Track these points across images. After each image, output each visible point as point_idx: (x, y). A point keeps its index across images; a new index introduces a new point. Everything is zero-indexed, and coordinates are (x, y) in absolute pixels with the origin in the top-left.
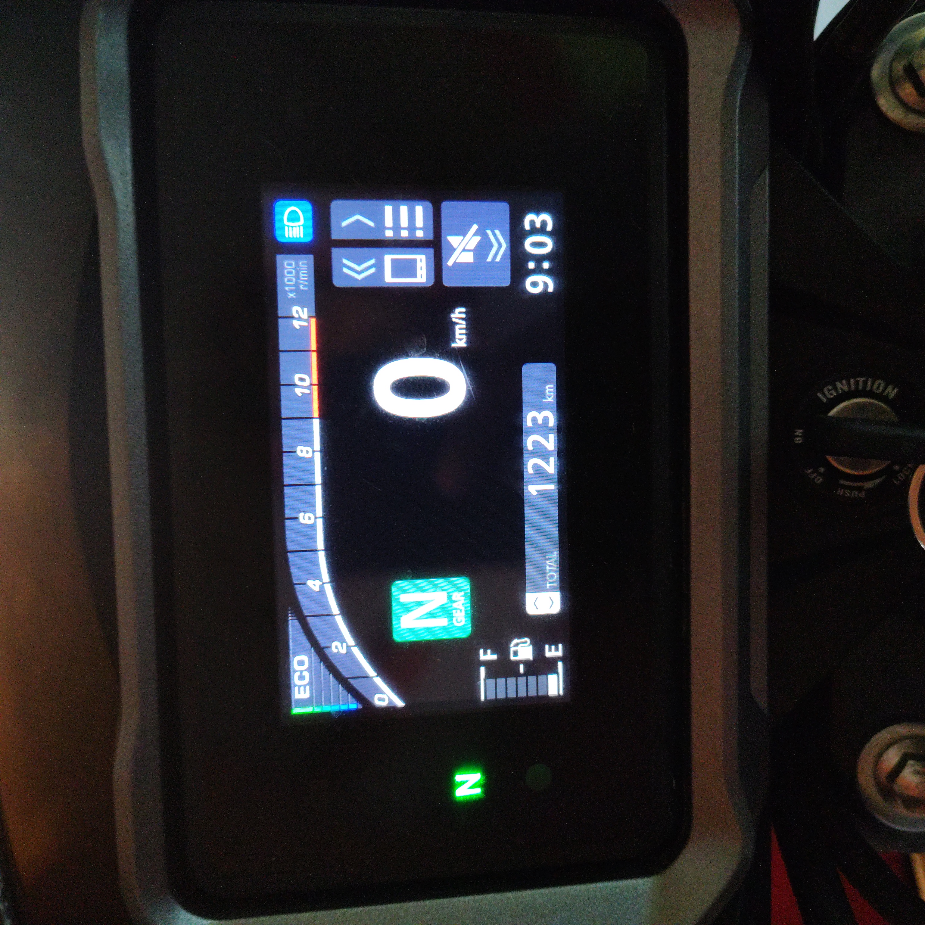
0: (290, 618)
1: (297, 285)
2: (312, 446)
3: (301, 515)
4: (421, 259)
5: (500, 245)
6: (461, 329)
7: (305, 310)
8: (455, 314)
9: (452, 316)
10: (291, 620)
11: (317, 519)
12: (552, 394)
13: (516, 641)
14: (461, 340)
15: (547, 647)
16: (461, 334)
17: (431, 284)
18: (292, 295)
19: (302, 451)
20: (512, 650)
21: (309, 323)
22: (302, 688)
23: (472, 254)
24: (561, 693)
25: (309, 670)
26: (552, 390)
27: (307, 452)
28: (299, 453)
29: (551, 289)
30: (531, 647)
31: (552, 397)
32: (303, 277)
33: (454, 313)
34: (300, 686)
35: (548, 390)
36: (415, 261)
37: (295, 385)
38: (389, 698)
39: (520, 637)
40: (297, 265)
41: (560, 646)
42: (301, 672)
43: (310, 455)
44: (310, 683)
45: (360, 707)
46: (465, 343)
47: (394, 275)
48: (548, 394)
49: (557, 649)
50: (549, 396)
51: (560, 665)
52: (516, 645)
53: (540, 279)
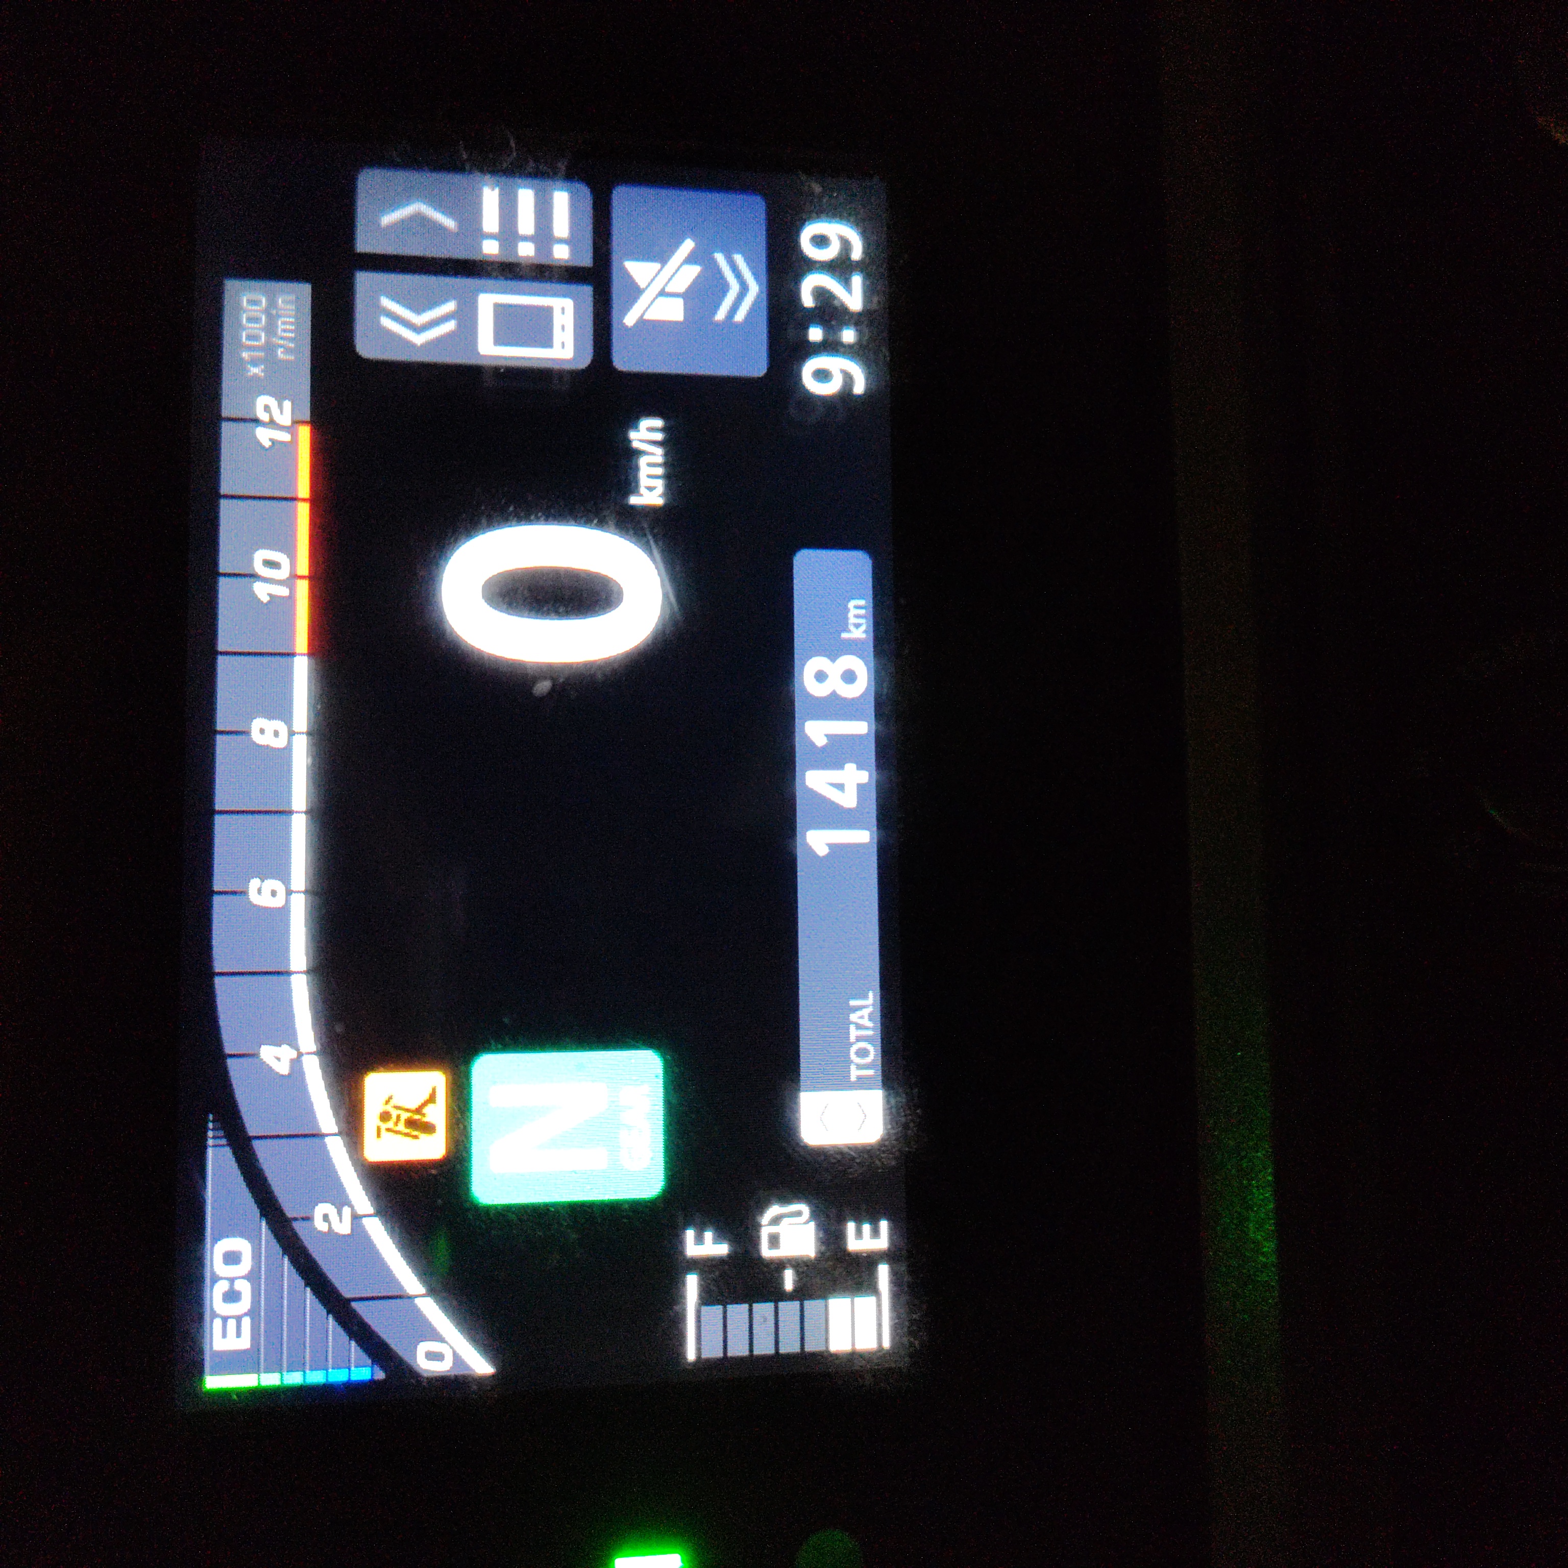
0: (210, 1142)
1: (269, 348)
2: (288, 720)
3: (254, 884)
4: (563, 309)
5: (744, 288)
6: (650, 465)
7: (287, 404)
8: (639, 431)
9: (633, 435)
10: (214, 1146)
11: (294, 896)
12: (863, 621)
13: (774, 1210)
14: (650, 489)
15: (851, 1226)
16: (649, 476)
17: (584, 362)
18: (255, 370)
19: (262, 731)
20: (765, 1233)
21: (295, 435)
22: (232, 1323)
23: (680, 302)
24: (887, 1344)
25: (252, 1277)
26: (863, 612)
27: (276, 734)
28: (256, 737)
29: (859, 388)
30: (812, 1225)
31: (863, 628)
32: (285, 331)
33: (636, 428)
34: (225, 1319)
35: (853, 612)
36: (548, 311)
37: (254, 576)
38: (455, 1353)
39: (785, 1200)
40: (272, 303)
41: (884, 1225)
42: (232, 1280)
43: (280, 743)
44: (253, 1313)
45: (381, 1375)
46: (660, 496)
47: (499, 340)
48: (852, 620)
49: (876, 1233)
50: (857, 626)
51: (883, 1272)
52: (776, 1221)
53: (835, 364)
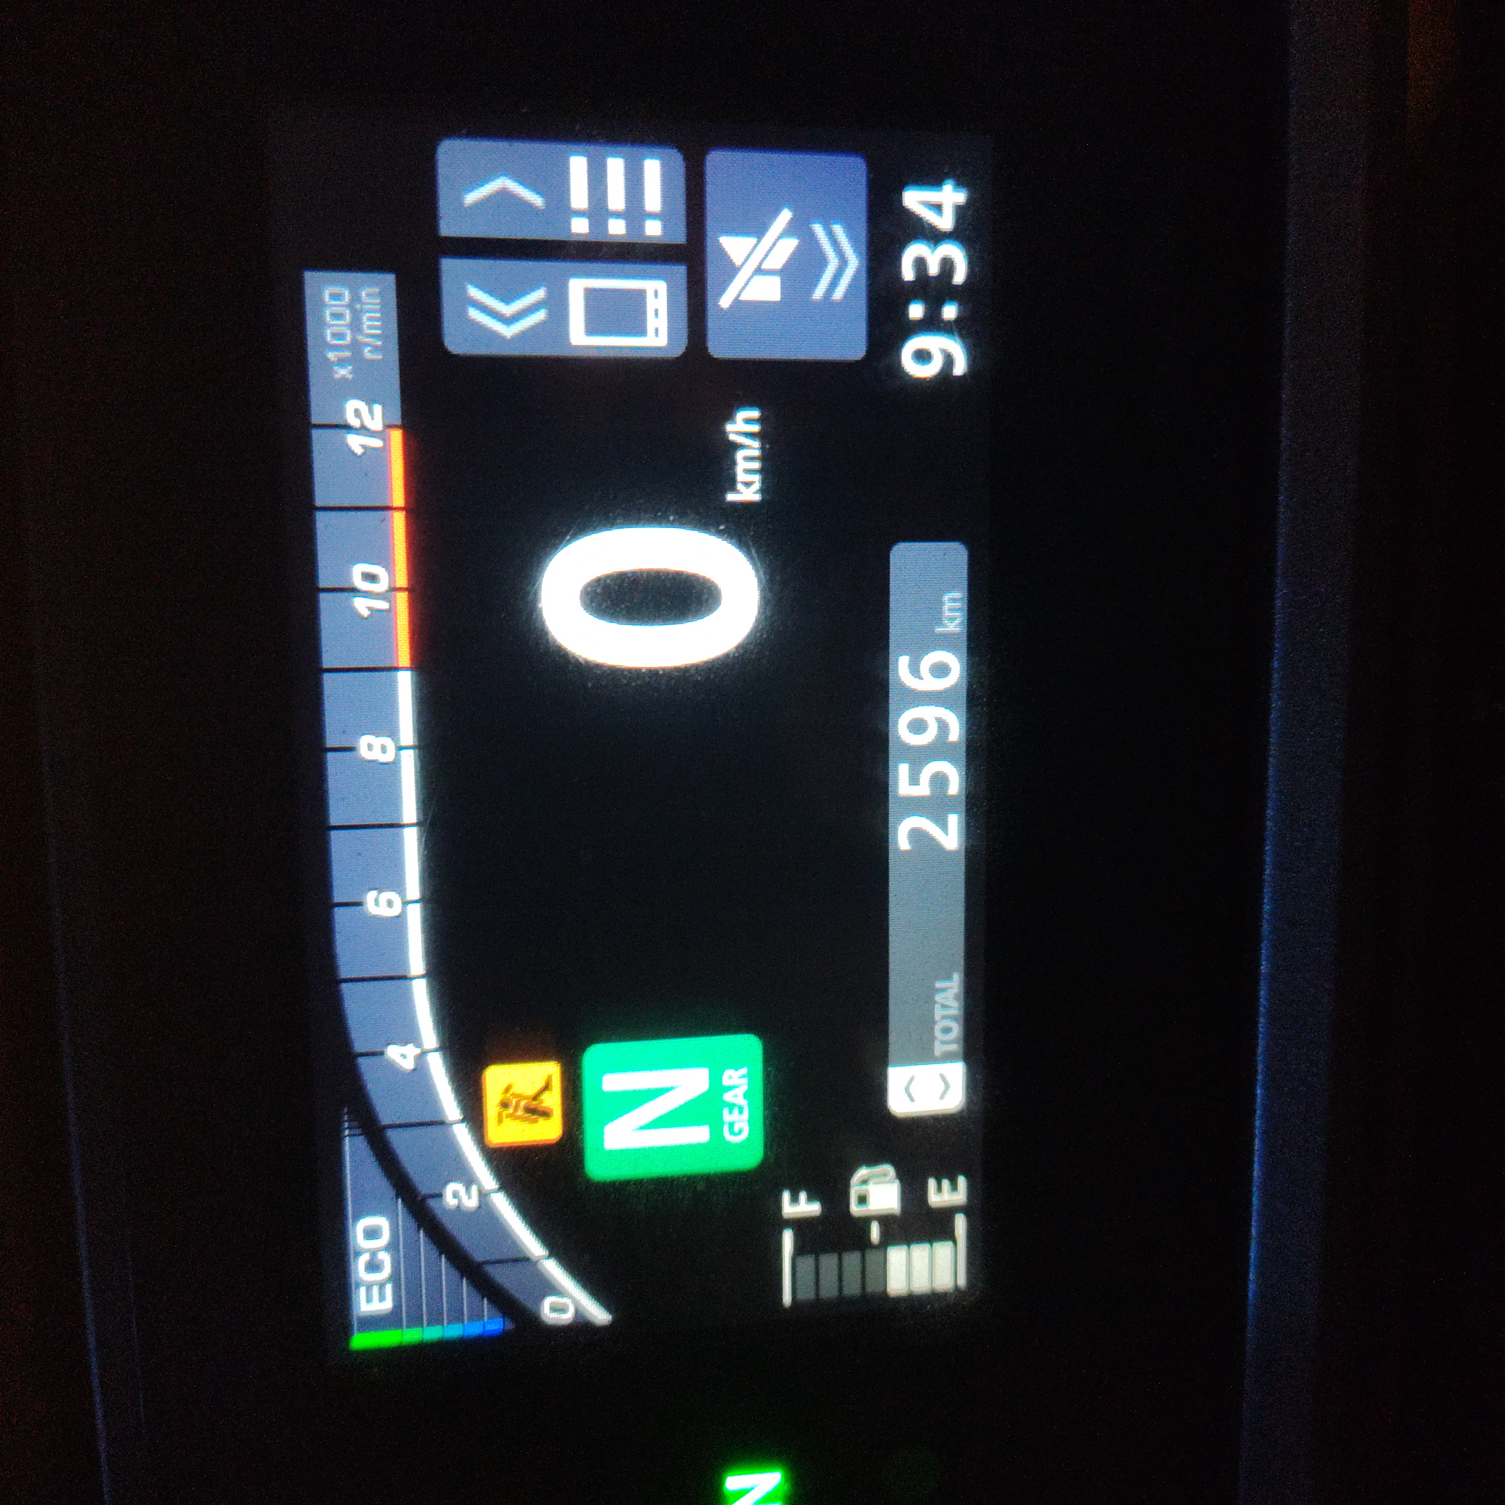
0: (346, 1132)
1: (356, 347)
2: (395, 735)
3: (371, 896)
4: (656, 293)
5: (844, 262)
6: (748, 459)
7: (378, 408)
8: (735, 423)
9: (729, 427)
10: (349, 1136)
11: (410, 907)
12: (957, 614)
13: (863, 1172)
14: (748, 484)
15: (932, 1183)
16: (748, 471)
17: (679, 350)
18: (343, 372)
19: (370, 747)
20: (854, 1192)
21: (386, 440)
22: (375, 1290)
23: (776, 281)
24: (962, 1281)
25: (392, 1247)
26: (958, 605)
27: (384, 749)
28: (364, 752)
29: (960, 368)
30: (897, 1185)
31: (958, 621)
32: (370, 327)
33: (732, 420)
34: (369, 1285)
35: (947, 605)
36: (641, 294)
37: (354, 590)
38: (576, 1304)
39: (873, 1161)
40: (356, 298)
41: (962, 1181)
42: (374, 1253)
43: (389, 757)
44: (395, 1278)
45: (510, 1326)
46: (757, 491)
47: (591, 330)
48: (947, 614)
49: (954, 1187)
50: (952, 619)
51: (960, 1223)
52: (865, 1182)
53: (936, 343)
